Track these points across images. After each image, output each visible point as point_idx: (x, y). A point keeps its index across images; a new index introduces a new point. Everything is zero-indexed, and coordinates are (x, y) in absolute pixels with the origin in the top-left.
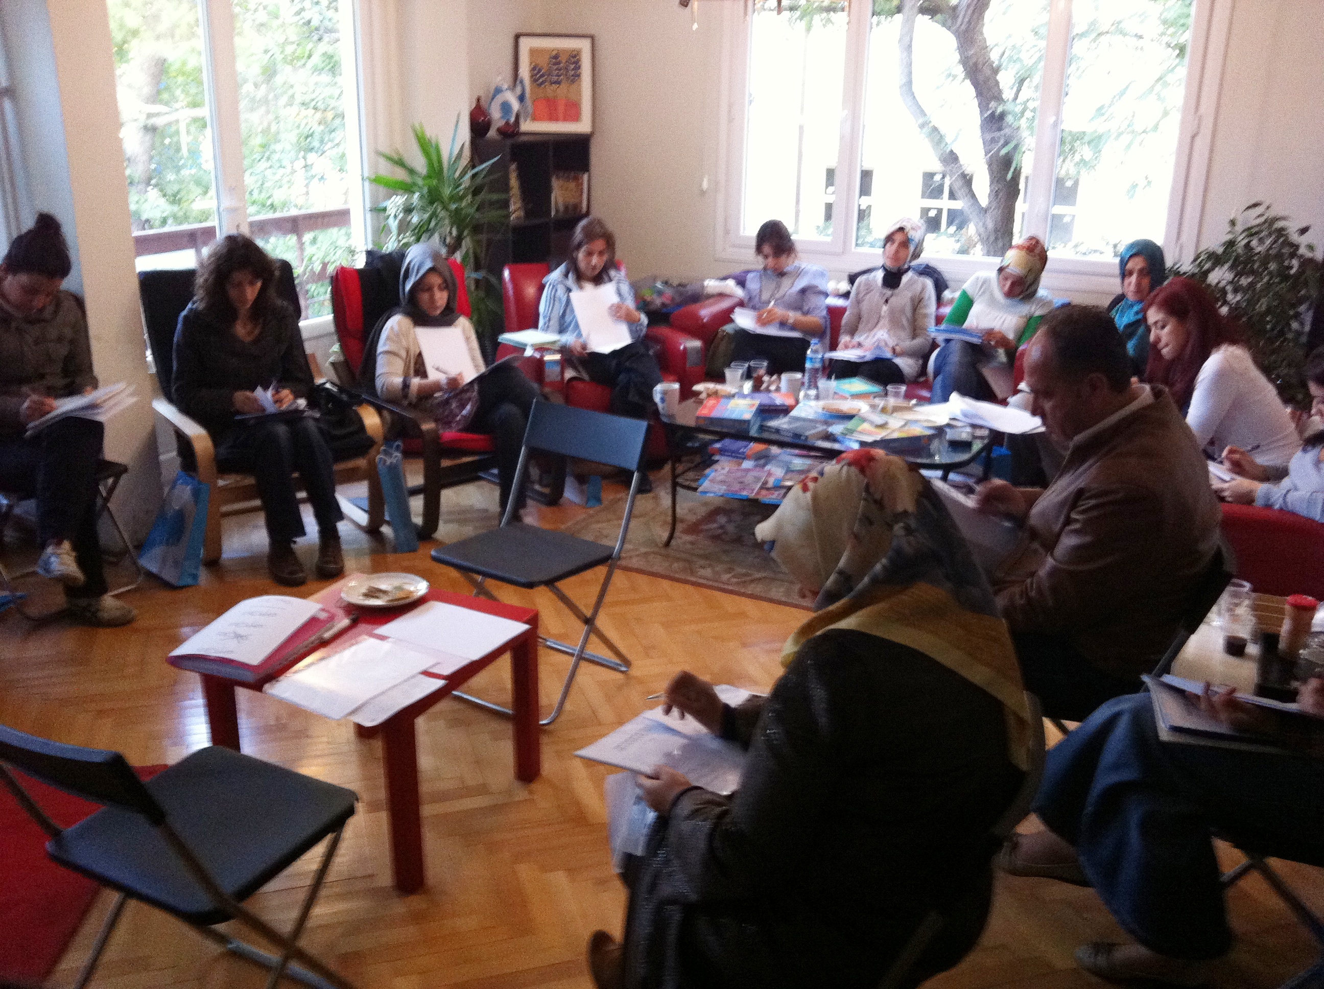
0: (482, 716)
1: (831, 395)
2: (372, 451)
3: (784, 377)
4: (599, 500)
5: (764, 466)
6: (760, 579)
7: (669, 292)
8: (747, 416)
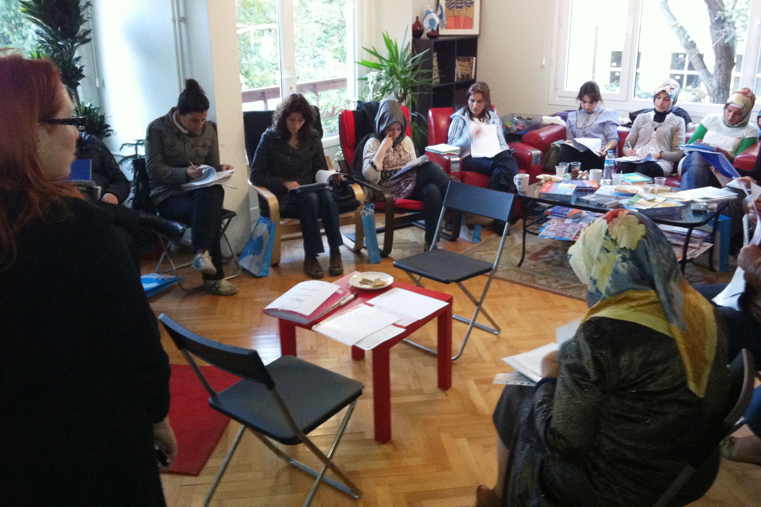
0: (418, 353)
1: (620, 182)
2: (359, 208)
3: (591, 171)
4: (480, 240)
5: (578, 222)
6: (574, 287)
7: (521, 123)
8: (570, 193)
